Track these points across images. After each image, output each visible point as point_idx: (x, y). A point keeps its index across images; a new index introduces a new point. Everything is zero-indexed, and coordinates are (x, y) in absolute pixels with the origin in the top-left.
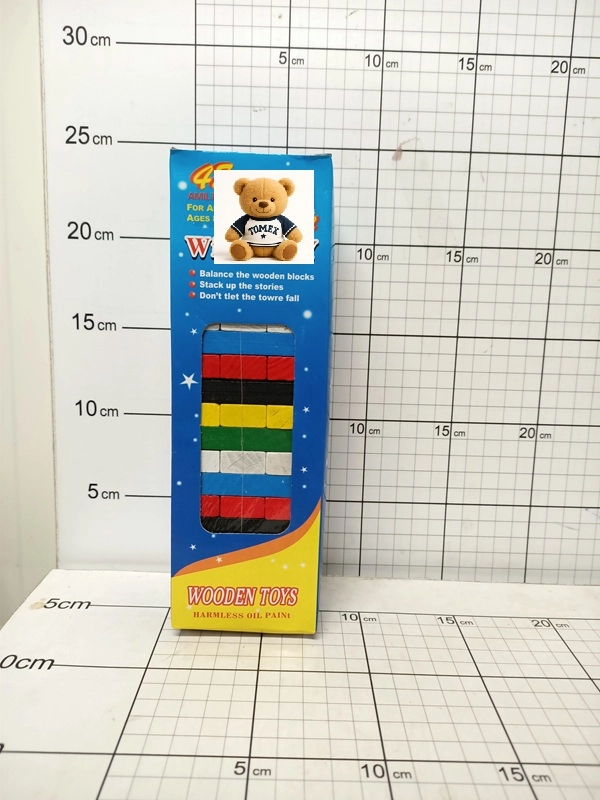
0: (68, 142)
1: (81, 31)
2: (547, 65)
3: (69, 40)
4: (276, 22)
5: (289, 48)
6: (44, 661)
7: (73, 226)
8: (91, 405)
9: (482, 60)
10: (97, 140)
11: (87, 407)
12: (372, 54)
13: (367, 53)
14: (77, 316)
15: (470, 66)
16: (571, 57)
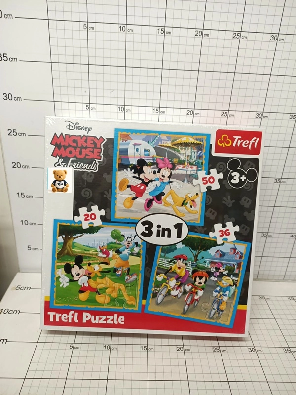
0: (9, 135)
1: (10, 95)
2: (186, 111)
3: (6, 98)
4: (84, 94)
5: (90, 103)
6: (17, 311)
7: (14, 164)
8: (26, 222)
9: (161, 109)
10: (20, 134)
11: (25, 222)
12: (121, 107)
13: (119, 106)
14: (18, 193)
15: (157, 111)
16: (194, 109)
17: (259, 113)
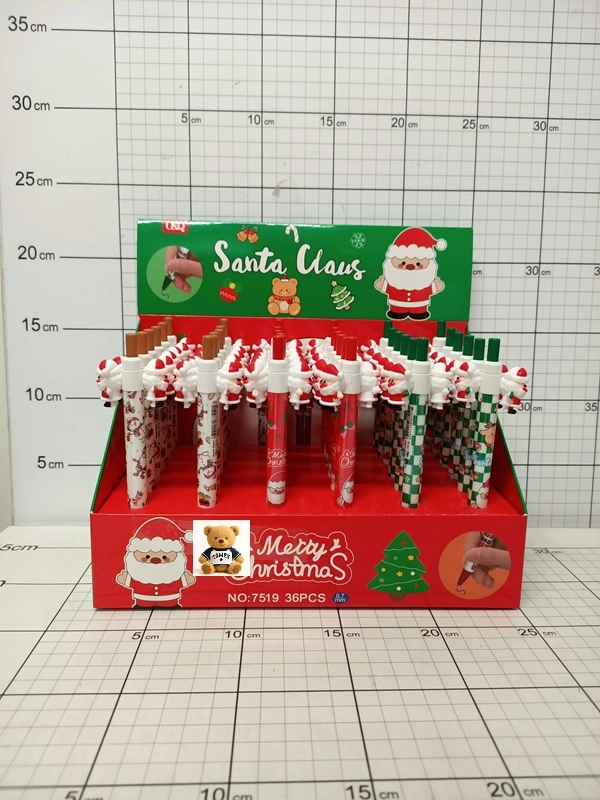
0: (17, 184)
1: (27, 99)
2: (388, 121)
3: (17, 106)
4: (178, 91)
5: (189, 110)
7: (22, 250)
8: (39, 391)
9: (338, 118)
10: (40, 182)
11: (36, 394)
12: (253, 115)
13: (249, 114)
14: (26, 320)
15: (330, 123)
16: (406, 115)
17: (540, 121)
